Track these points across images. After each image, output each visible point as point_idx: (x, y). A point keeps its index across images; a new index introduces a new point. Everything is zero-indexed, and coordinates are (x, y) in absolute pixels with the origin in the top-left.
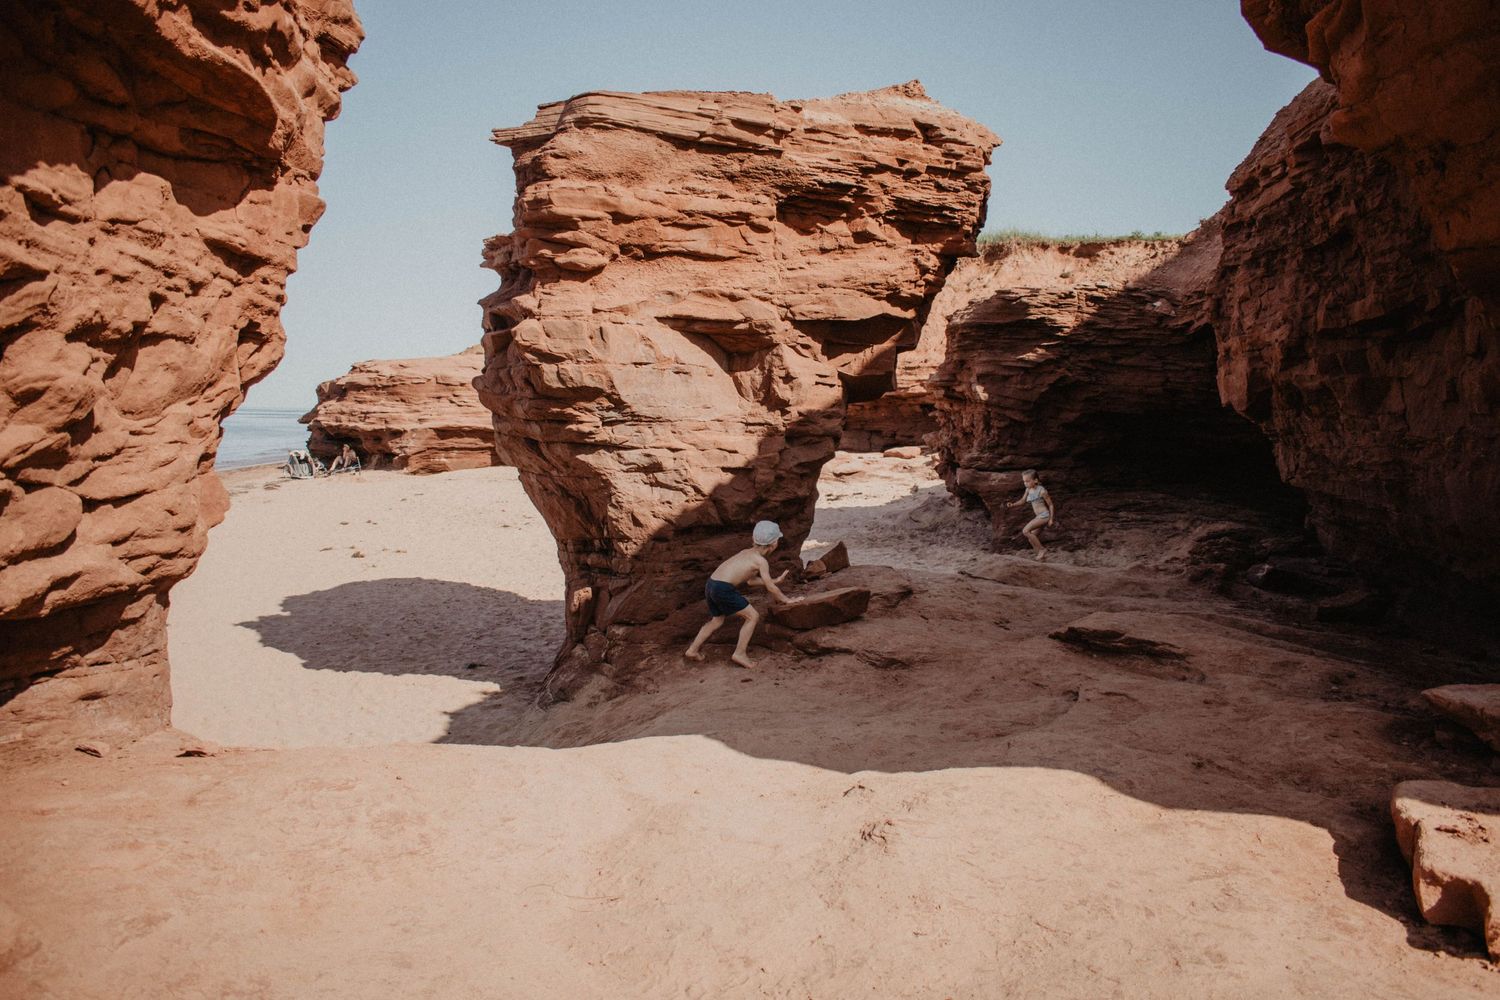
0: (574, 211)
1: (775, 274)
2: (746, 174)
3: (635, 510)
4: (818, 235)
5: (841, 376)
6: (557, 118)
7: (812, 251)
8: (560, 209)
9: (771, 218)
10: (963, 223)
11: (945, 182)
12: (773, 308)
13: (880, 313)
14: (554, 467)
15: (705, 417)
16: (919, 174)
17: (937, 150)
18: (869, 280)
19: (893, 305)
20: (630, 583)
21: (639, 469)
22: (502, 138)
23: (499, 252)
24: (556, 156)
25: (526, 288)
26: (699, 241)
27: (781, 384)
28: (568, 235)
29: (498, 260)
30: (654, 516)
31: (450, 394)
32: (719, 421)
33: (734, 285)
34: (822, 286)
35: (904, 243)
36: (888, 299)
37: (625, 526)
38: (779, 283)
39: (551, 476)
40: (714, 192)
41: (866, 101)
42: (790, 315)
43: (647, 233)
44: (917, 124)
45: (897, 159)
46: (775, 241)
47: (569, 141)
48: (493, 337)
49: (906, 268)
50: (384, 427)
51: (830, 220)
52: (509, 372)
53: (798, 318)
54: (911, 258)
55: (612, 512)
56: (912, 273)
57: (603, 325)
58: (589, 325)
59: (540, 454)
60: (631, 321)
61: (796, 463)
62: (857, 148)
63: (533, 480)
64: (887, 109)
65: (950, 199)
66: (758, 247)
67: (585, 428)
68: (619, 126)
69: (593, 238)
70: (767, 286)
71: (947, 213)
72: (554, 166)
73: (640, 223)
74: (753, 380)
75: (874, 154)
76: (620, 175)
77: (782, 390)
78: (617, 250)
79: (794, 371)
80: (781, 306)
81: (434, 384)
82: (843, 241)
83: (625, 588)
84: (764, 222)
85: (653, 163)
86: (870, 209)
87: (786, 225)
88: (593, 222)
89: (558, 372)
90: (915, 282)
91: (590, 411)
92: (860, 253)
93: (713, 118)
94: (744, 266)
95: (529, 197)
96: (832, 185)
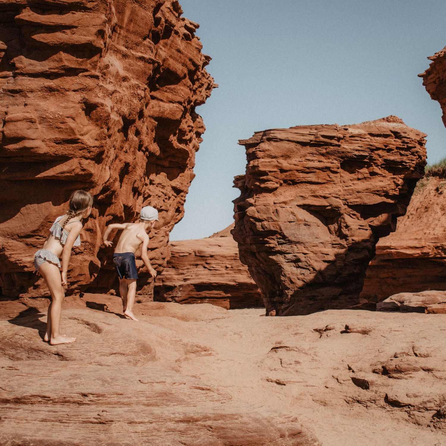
0: (267, 169)
1: (341, 189)
2: (328, 153)
3: (291, 277)
4: (357, 173)
5: (370, 226)
6: (261, 137)
7: (354, 179)
8: (261, 169)
9: (338, 168)
10: (410, 167)
11: (403, 152)
12: (340, 201)
13: (382, 201)
14: (262, 263)
15: (316, 242)
16: (393, 150)
17: (400, 141)
18: (375, 189)
19: (387, 198)
20: (290, 306)
21: (292, 261)
22: (241, 143)
23: (240, 181)
24: (260, 151)
25: (251, 196)
26: (312, 177)
27: (345, 229)
28: (265, 177)
29: (240, 185)
30: (298, 279)
31: (203, 263)
32: (322, 243)
33: (326, 192)
34: (358, 192)
35: (390, 175)
36: (385, 196)
37: (287, 284)
38: (342, 192)
39: (260, 267)
40: (317, 160)
41: (372, 124)
42: (346, 203)
43: (292, 176)
44: (391, 131)
45: (384, 145)
46: (341, 176)
47: (264, 146)
48: (238, 214)
49: (390, 184)
50: (161, 284)
51: (361, 168)
52: (244, 227)
53: (350, 204)
54: (392, 180)
55: (283, 278)
56: (393, 186)
57: (277, 208)
58: (272, 208)
59: (256, 258)
60: (288, 207)
61: (352, 259)
62: (369, 142)
63: (253, 269)
64: (380, 127)
65: (405, 158)
66: (334, 179)
67: (272, 245)
68: (281, 140)
69: (273, 178)
70: (337, 193)
71: (404, 163)
72: (260, 154)
73: (290, 172)
74: (335, 228)
75: (374, 144)
76: (282, 156)
77: (345, 231)
78: (282, 182)
79: (349, 223)
80: (343, 200)
81: (194, 256)
82: (366, 175)
83: (287, 308)
84: (335, 170)
85: (294, 152)
86: (375, 163)
87: (344, 170)
88: (273, 173)
89: (262, 225)
90: (395, 189)
91: (274, 239)
92: (373, 180)
93: (314, 135)
94: (329, 186)
95: (251, 165)
96: (359, 155)
